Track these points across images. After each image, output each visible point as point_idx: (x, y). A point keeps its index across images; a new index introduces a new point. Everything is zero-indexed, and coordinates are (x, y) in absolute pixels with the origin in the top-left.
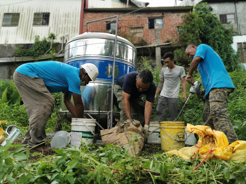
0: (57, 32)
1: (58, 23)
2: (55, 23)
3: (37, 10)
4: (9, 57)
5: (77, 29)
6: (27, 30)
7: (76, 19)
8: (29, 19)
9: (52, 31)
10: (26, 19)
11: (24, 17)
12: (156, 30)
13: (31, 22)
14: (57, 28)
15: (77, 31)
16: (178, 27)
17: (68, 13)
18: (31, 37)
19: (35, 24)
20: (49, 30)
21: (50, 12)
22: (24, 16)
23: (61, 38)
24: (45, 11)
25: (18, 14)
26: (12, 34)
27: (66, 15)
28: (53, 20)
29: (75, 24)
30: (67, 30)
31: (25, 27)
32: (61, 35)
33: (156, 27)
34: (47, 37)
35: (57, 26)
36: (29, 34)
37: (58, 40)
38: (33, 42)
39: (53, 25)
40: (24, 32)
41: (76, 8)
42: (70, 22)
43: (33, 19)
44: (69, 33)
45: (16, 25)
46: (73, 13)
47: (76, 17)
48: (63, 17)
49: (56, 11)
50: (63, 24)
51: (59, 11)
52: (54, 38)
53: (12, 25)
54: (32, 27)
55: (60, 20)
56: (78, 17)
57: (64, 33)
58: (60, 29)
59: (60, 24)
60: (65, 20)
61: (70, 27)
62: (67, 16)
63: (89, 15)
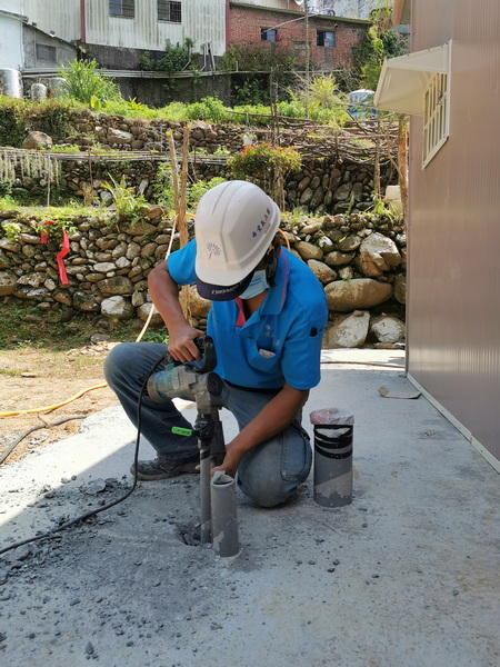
0: (194, 37)
1: (194, 21)
2: (190, 21)
4: (130, 69)
5: (223, 34)
6: (150, 26)
7: (219, 18)
8: (150, 10)
9: (187, 35)
10: (146, 9)
11: (142, 5)
12: (326, 49)
13: (154, 15)
14: (194, 30)
15: (223, 37)
16: (353, 48)
17: (208, 6)
18: (158, 39)
19: (160, 19)
20: (183, 32)
21: (181, 1)
22: (142, 2)
23: (203, 48)
26: (128, 31)
27: (204, 9)
28: (187, 17)
29: (219, 26)
30: (209, 34)
31: (146, 23)
32: (200, 42)
33: (326, 45)
34: (181, 44)
35: (194, 26)
36: (154, 33)
37: (197, 49)
38: (162, 48)
39: (187, 23)
40: (146, 30)
41: (219, 0)
42: (212, 21)
43: (156, 10)
44: (212, 39)
45: (132, 16)
46: (215, 7)
47: (219, 15)
48: (201, 12)
50: (201, 24)
52: (192, 46)
53: (125, 16)
54: (156, 23)
55: (198, 16)
57: (205, 39)
58: (198, 31)
59: (198, 23)
60: (205, 17)
61: (212, 30)
62: (206, 10)
63: (236, 13)
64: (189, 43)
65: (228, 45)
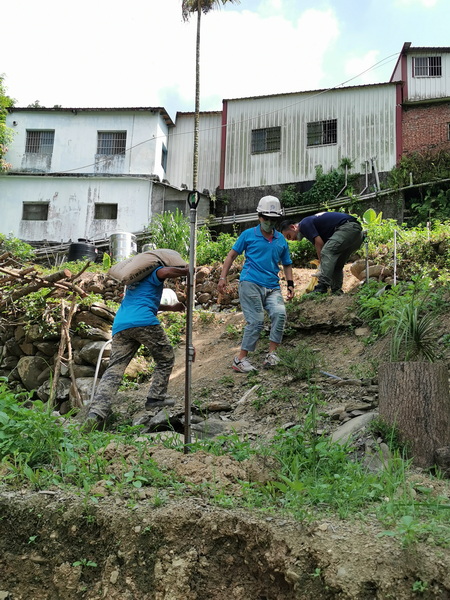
0: (353, 155)
1: (353, 137)
2: (349, 138)
3: (312, 116)
5: (392, 144)
6: (298, 156)
7: (387, 126)
8: (298, 136)
9: (344, 154)
10: (294, 137)
11: (289, 134)
13: (303, 141)
14: (354, 147)
15: (392, 148)
17: (372, 115)
18: (307, 168)
19: (310, 144)
20: (339, 152)
21: (337, 117)
22: (289, 131)
23: (364, 166)
24: (327, 117)
25: (278, 130)
26: (272, 166)
27: (368, 120)
28: (344, 133)
29: (387, 136)
30: (373, 148)
31: (293, 152)
32: (361, 160)
34: (336, 166)
35: (354, 142)
36: (302, 163)
37: (357, 169)
38: (311, 177)
39: (344, 142)
40: (293, 160)
41: (387, 105)
42: (377, 132)
43: (306, 136)
44: (377, 153)
45: (277, 149)
46: (382, 114)
47: (387, 122)
48: (363, 125)
49: (349, 114)
50: (363, 139)
51: (354, 114)
52: (349, 167)
54: (305, 150)
55: (358, 131)
56: (392, 121)
57: (368, 154)
58: (358, 148)
59: (358, 138)
60: (367, 130)
61: (377, 142)
62: (370, 121)
63: (412, 115)
64: (346, 164)
65: (399, 156)
